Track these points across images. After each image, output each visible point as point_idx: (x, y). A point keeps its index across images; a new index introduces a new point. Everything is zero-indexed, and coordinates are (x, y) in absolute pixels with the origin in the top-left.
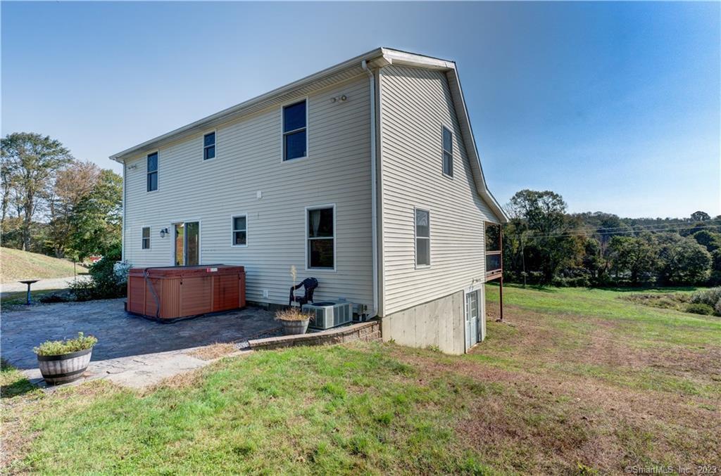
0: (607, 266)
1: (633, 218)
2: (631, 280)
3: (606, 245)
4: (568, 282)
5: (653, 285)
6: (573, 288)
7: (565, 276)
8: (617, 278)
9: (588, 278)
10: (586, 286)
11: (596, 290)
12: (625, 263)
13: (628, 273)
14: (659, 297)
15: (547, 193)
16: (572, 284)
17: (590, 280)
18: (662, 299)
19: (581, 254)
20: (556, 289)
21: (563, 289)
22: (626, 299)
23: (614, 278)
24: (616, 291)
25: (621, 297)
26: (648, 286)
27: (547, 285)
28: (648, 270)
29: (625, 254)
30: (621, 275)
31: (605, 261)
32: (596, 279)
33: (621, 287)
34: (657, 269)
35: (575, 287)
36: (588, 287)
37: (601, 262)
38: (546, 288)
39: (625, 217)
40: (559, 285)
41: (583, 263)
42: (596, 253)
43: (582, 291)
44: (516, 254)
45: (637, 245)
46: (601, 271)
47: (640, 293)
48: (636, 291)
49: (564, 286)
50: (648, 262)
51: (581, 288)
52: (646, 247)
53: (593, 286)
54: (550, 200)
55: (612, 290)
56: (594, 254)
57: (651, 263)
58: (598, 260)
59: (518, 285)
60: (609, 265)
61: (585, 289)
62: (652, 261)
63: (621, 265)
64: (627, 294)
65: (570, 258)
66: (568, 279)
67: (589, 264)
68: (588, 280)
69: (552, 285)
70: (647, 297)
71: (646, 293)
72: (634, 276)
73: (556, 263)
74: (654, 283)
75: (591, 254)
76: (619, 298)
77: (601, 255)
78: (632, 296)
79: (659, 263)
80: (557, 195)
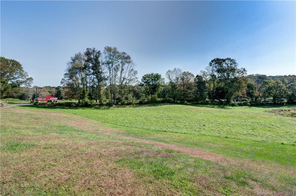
0: (259, 95)
1: (273, 76)
2: (272, 102)
3: (260, 85)
4: (238, 104)
5: (285, 104)
6: (241, 107)
7: (237, 101)
8: (265, 101)
9: (249, 101)
10: (248, 105)
11: (253, 107)
12: (269, 93)
13: (272, 98)
14: (289, 111)
15: (228, 59)
16: (240, 105)
17: (250, 102)
18: (291, 111)
19: (245, 88)
20: (231, 107)
21: (235, 107)
22: (270, 112)
23: (263, 101)
24: (264, 107)
25: (267, 110)
26: (282, 105)
27: (227, 106)
28: (282, 97)
29: (270, 88)
30: (267, 99)
31: (259, 92)
32: (253, 102)
33: (267, 106)
34: (288, 96)
35: (242, 106)
36: (249, 106)
37: (256, 93)
38: (226, 107)
39: (269, 75)
40: (233, 105)
41: (247, 94)
42: (254, 89)
43: (246, 108)
44: (212, 91)
45: (276, 84)
46: (257, 98)
47: (278, 108)
48: (275, 107)
49: (236, 106)
50: (282, 92)
51: (245, 107)
52: (281, 84)
53: (252, 105)
54: (229, 62)
55: (262, 107)
56: (253, 90)
57: (284, 92)
58: (255, 92)
59: (211, 106)
60: (261, 95)
61: (247, 107)
62: (285, 92)
63: (267, 94)
64: (271, 109)
65: (239, 91)
66: (239, 102)
67: (250, 95)
68: (249, 102)
69: (229, 105)
70: (282, 111)
71: (281, 108)
72: (274, 100)
73: (231, 94)
74: (286, 103)
75: (251, 89)
76: (266, 111)
77: (257, 90)
78: (273, 110)
79: (289, 93)
80: (233, 60)
